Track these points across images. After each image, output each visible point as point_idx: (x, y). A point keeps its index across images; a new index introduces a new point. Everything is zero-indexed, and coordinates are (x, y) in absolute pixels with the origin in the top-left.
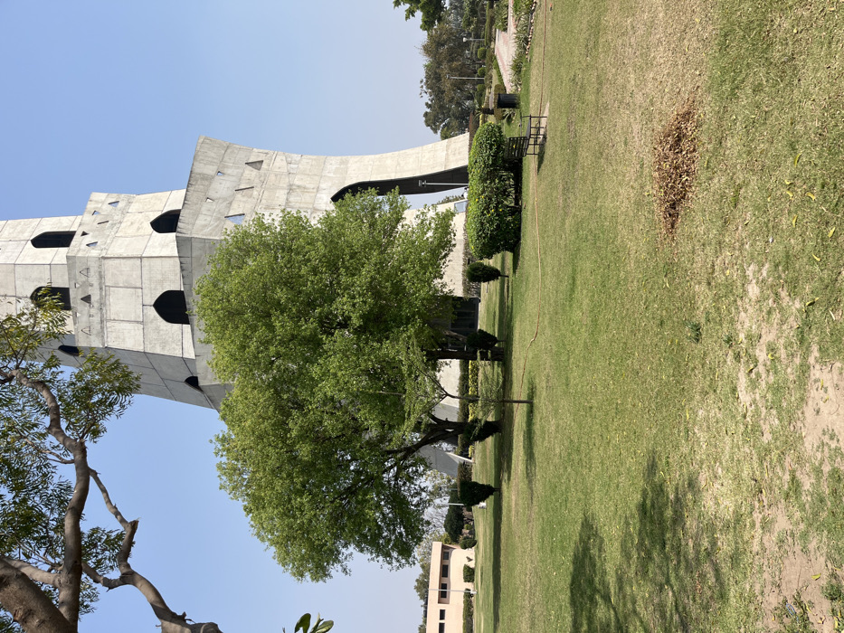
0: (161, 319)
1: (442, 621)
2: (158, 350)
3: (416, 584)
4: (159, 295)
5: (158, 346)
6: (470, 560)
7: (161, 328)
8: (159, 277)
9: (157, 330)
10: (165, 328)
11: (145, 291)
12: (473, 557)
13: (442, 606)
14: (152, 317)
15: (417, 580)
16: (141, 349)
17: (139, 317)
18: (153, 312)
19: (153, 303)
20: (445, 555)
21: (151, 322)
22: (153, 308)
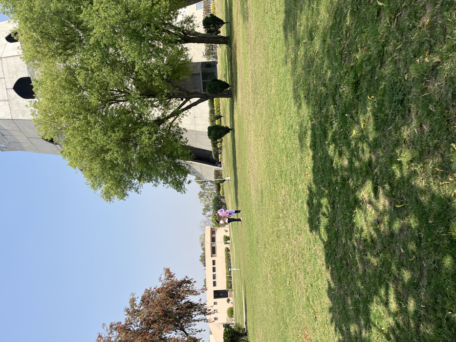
0: (20, 97)
1: (214, 266)
2: (21, 117)
3: (200, 258)
4: (16, 81)
5: (20, 114)
6: (226, 231)
7: (20, 102)
8: (14, 70)
9: (18, 104)
10: (22, 102)
11: (6, 80)
12: (228, 229)
13: (214, 258)
14: (13, 96)
15: (201, 256)
16: (10, 117)
17: (5, 97)
18: (14, 93)
19: (12, 87)
20: (213, 232)
21: (13, 100)
22: (13, 90)
